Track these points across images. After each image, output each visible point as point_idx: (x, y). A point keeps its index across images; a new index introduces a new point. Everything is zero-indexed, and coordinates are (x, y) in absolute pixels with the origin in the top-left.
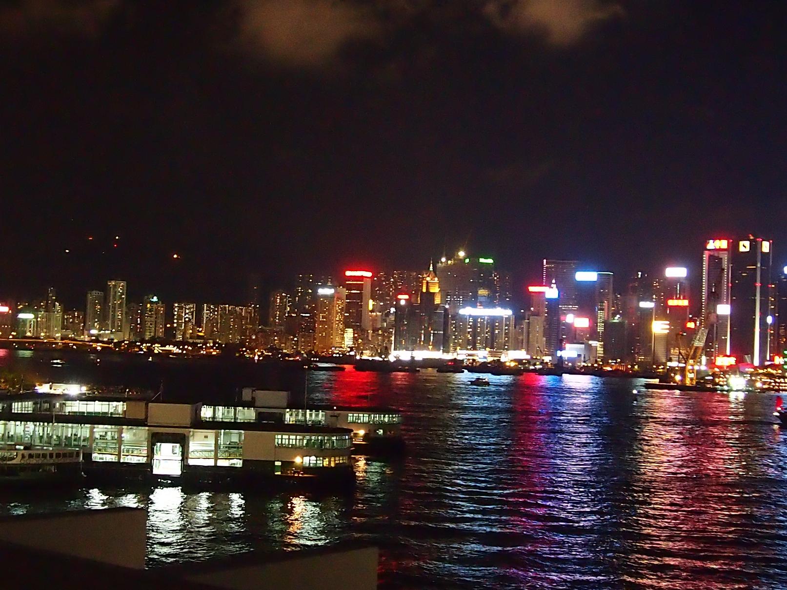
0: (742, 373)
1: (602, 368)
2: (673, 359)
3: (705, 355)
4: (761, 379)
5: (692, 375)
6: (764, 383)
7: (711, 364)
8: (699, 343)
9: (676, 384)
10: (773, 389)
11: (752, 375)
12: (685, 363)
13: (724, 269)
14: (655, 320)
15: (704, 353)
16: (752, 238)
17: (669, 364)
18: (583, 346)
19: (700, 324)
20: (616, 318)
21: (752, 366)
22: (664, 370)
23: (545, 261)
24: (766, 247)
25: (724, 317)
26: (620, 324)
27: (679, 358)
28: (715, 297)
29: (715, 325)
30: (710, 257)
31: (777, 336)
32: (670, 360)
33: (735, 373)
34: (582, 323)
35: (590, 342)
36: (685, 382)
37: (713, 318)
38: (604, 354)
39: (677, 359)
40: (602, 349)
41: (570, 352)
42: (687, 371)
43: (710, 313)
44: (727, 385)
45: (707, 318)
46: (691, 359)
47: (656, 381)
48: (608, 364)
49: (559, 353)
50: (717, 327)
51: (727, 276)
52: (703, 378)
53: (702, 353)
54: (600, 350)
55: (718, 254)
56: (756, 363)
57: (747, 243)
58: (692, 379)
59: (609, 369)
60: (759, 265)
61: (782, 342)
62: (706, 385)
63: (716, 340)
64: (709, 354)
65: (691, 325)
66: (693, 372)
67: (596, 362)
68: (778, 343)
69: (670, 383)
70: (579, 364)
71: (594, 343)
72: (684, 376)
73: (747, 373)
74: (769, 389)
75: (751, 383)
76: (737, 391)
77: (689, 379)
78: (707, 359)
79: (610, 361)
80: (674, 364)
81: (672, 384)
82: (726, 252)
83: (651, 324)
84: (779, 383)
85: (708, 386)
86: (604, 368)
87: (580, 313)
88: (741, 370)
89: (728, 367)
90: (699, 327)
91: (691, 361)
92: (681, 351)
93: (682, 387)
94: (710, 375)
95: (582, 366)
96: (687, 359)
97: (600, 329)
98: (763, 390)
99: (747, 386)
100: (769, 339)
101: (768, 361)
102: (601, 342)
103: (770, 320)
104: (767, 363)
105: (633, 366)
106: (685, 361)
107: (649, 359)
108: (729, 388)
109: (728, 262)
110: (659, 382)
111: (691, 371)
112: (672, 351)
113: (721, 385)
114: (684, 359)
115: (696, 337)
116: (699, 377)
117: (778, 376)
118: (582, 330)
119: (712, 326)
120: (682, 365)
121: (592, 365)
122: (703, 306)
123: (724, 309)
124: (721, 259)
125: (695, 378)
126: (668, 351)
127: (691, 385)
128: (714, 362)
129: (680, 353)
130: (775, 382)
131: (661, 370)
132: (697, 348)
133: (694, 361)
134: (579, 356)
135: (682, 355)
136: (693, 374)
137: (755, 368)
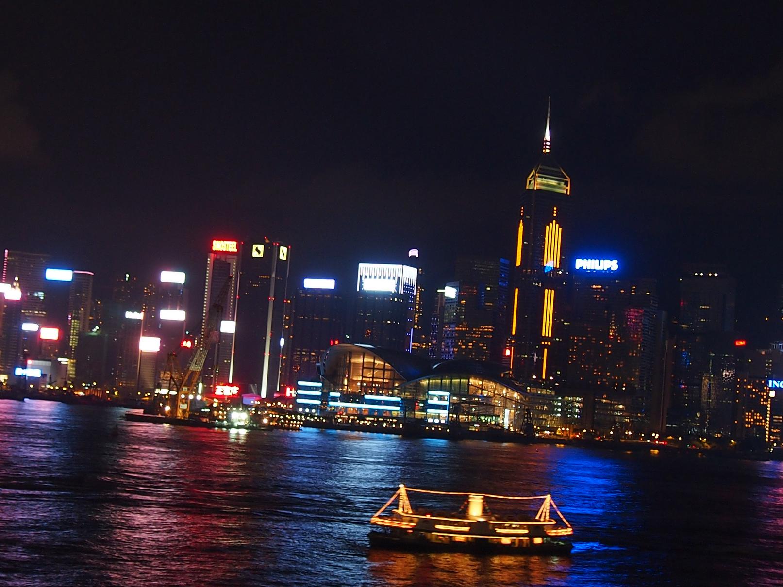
0: (246, 407)
1: (72, 392)
2: (163, 385)
3: (202, 382)
4: (268, 415)
5: (184, 406)
6: (271, 420)
7: (209, 392)
8: (196, 367)
9: (164, 417)
10: (281, 427)
11: (257, 408)
12: (177, 391)
13: (232, 277)
14: (143, 336)
15: (201, 379)
16: (267, 241)
17: (157, 391)
18: (49, 364)
19: (199, 343)
20: (95, 330)
21: (258, 398)
22: (150, 399)
23: (6, 251)
24: (283, 253)
25: (228, 336)
26: (98, 338)
27: (170, 384)
28: (219, 312)
29: (217, 345)
30: (215, 261)
31: (290, 363)
32: (159, 386)
33: (237, 406)
34: (50, 334)
35: (59, 359)
36: (176, 414)
37: (214, 338)
38: (75, 375)
39: (168, 385)
40: (74, 369)
41: (32, 371)
42: (179, 401)
43: (211, 330)
44: (228, 420)
45: (207, 336)
46: (185, 386)
47: (140, 412)
48: (82, 389)
49: (19, 372)
50: (218, 349)
51: (234, 286)
52: (199, 410)
53: (199, 379)
54: (71, 370)
55: (226, 258)
56: (264, 394)
57: (261, 247)
58: (184, 411)
59: (81, 394)
60: (273, 275)
61: (296, 371)
62: (201, 419)
63: (217, 364)
64: (207, 382)
65: (188, 344)
66: (186, 403)
67: (66, 385)
68: (291, 372)
69: (158, 415)
70: (43, 386)
71: (64, 361)
72: (175, 407)
73: (251, 406)
74: (277, 427)
75: (256, 419)
76: (239, 427)
77: (180, 411)
78: (205, 387)
79: (84, 385)
80: (164, 391)
81: (160, 416)
82: (236, 257)
83: (138, 339)
84: (289, 420)
85: (205, 420)
86: (76, 393)
87: (48, 322)
88: (244, 402)
89: (229, 397)
90: (197, 348)
91: (185, 389)
92: (173, 375)
93: (172, 420)
94: (207, 408)
95: (46, 389)
96: (181, 385)
97: (73, 343)
98: (269, 428)
99: (250, 422)
100: (280, 366)
101: (277, 392)
102: (73, 359)
103: (282, 342)
104: (275, 395)
105: (112, 392)
106: (177, 387)
107: (133, 384)
108: (230, 424)
109: (237, 269)
110: (144, 413)
111: (184, 401)
112: (162, 375)
113: (219, 420)
114: (177, 385)
115: (193, 359)
116: (194, 408)
117: (289, 412)
118: (50, 342)
119: (213, 346)
120: (173, 393)
121: (61, 388)
122: (204, 321)
123: (228, 327)
124: (230, 264)
125: (188, 410)
126: (156, 375)
127: (182, 418)
128: (212, 391)
129: (171, 377)
130: (285, 419)
131: (147, 399)
132: (193, 372)
133: (188, 389)
134: (43, 375)
135: (174, 381)
136: (186, 405)
137: (262, 400)
